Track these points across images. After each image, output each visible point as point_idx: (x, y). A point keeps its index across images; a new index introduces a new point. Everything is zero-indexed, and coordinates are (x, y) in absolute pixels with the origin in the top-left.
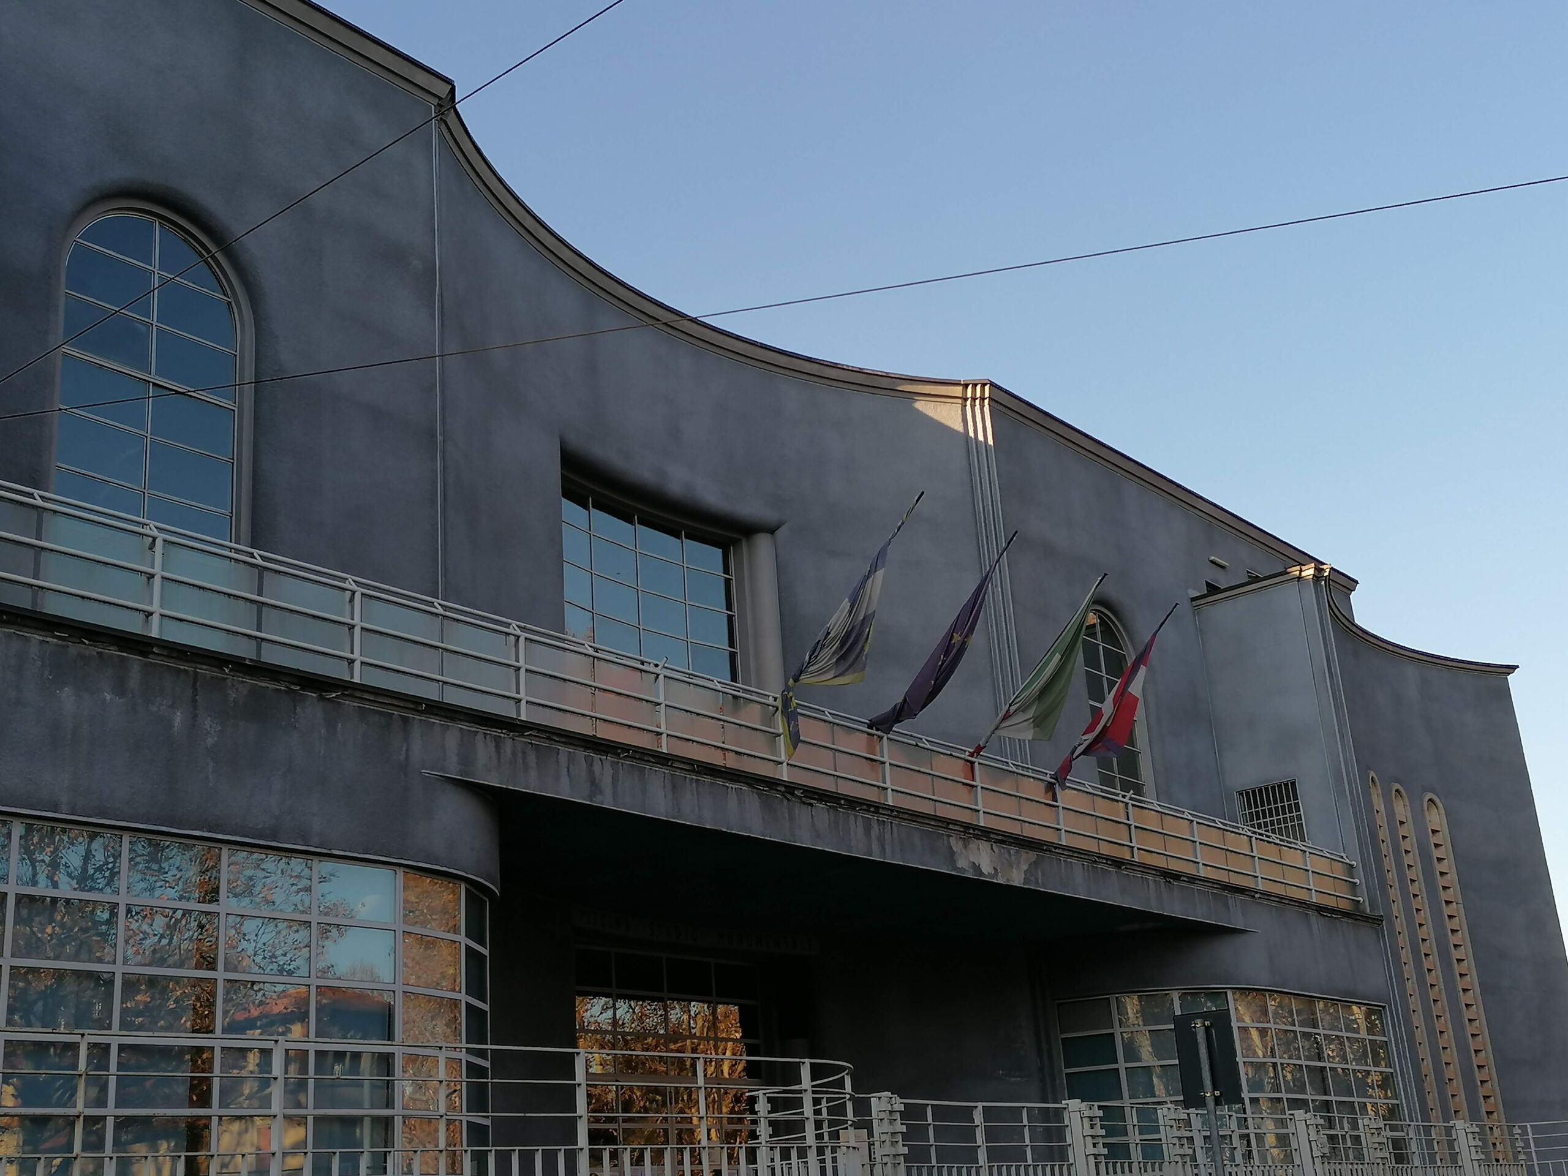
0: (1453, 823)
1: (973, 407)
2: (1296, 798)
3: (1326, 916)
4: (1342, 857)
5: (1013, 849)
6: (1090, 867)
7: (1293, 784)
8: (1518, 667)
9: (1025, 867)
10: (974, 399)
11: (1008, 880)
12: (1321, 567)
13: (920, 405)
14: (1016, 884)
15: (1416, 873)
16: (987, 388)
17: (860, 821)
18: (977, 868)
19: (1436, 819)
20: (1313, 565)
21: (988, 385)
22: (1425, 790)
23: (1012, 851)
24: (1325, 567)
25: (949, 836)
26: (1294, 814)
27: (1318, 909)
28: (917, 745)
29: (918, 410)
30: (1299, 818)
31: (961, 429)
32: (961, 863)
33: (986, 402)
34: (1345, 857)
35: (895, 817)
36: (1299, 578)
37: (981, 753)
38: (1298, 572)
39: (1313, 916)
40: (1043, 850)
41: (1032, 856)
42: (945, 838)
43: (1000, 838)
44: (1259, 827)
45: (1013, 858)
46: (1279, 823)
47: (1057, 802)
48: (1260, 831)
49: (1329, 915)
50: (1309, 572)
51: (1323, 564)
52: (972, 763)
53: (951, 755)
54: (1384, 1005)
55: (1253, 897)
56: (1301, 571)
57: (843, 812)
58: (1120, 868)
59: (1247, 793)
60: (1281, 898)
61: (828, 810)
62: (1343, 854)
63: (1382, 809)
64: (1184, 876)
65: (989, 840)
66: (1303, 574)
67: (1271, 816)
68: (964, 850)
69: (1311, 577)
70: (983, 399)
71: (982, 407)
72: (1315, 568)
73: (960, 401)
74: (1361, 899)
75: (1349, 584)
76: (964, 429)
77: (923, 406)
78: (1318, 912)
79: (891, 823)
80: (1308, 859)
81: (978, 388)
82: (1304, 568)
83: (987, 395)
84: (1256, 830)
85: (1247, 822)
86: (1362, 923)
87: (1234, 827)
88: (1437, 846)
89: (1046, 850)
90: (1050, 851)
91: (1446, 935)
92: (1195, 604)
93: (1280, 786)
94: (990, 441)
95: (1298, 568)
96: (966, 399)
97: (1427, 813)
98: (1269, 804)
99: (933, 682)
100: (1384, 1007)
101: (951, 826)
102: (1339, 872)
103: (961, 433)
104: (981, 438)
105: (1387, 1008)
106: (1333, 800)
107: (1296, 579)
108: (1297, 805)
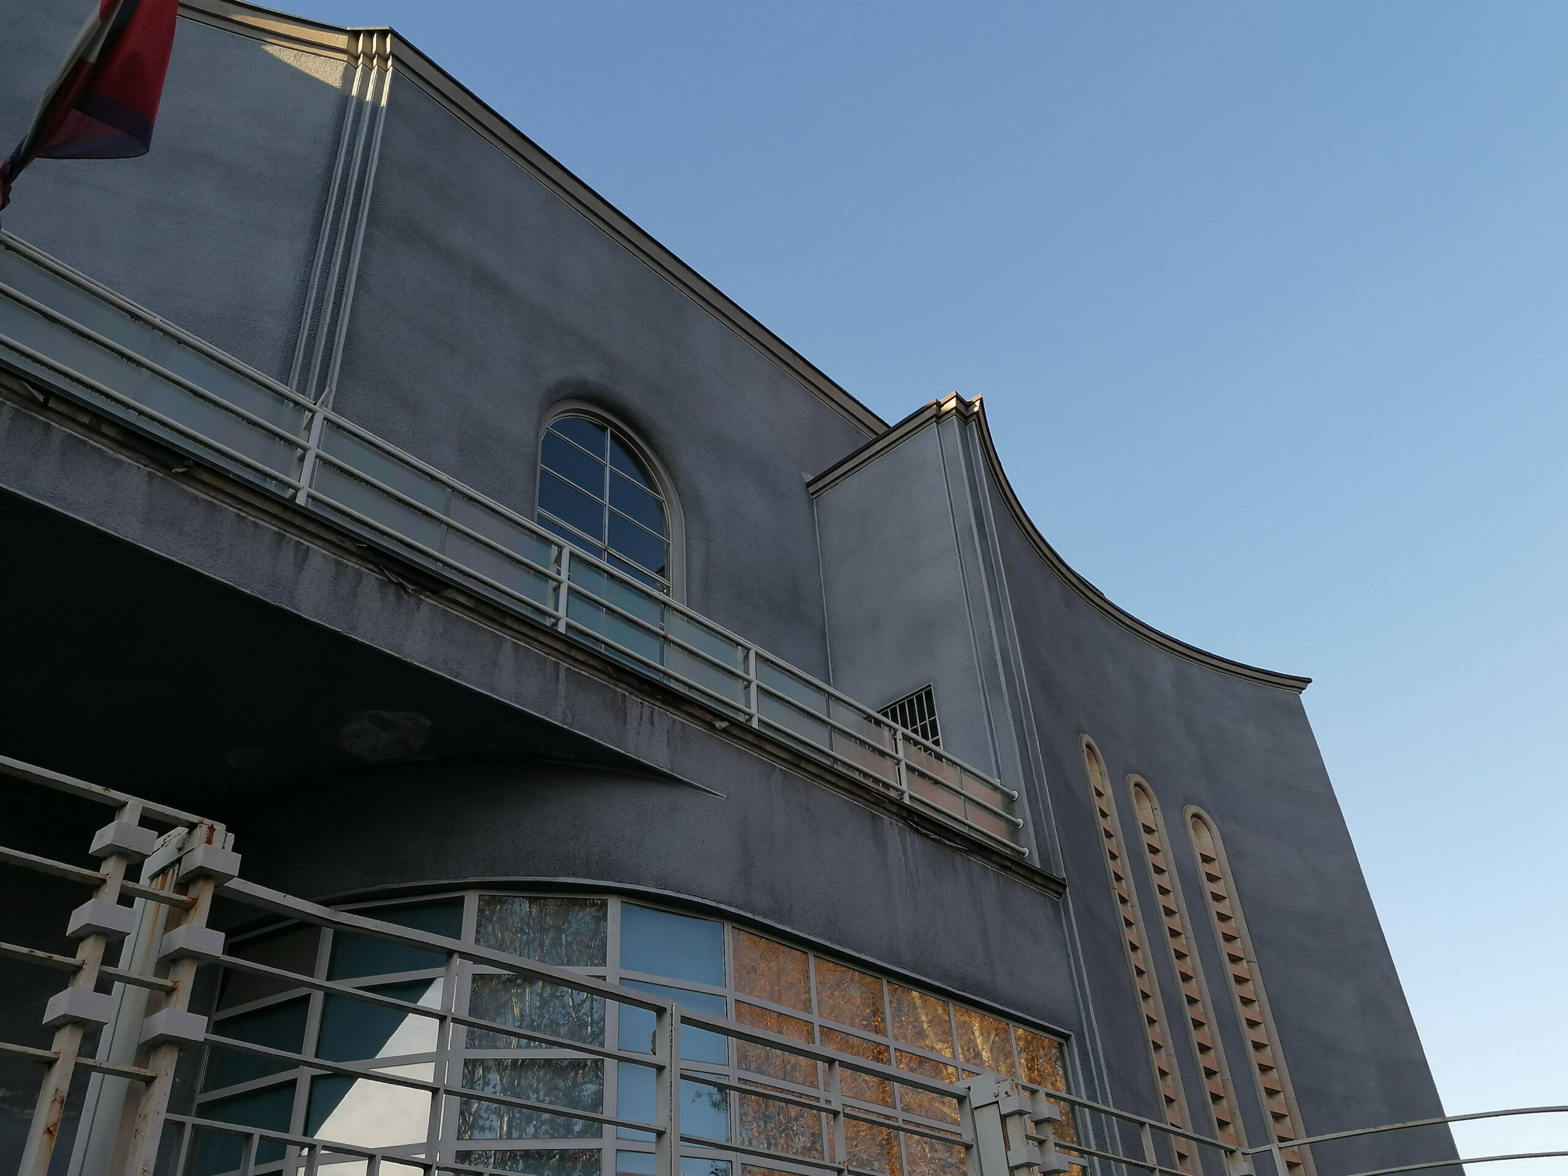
0: (1234, 853)
2: (932, 713)
3: (928, 836)
7: (929, 694)
8: (1309, 681)
10: (368, 57)
13: (276, 51)
15: (1176, 900)
16: (388, 40)
19: (1207, 841)
21: (390, 36)
22: (1188, 801)
27: (905, 814)
31: (338, 84)
33: (390, 63)
34: (998, 784)
36: (939, 416)
38: (935, 407)
49: (935, 837)
50: (950, 404)
55: (711, 725)
56: (940, 405)
62: (997, 781)
63: (1108, 791)
66: (944, 408)
69: (954, 411)
70: (383, 57)
71: (382, 69)
73: (345, 57)
74: (1022, 849)
76: (345, 86)
78: (905, 820)
81: (375, 38)
83: (389, 52)
88: (1211, 877)
91: (1232, 1003)
92: (812, 489)
93: (910, 702)
94: (384, 102)
96: (356, 56)
97: (1191, 831)
100: (1067, 1037)
103: (339, 90)
104: (370, 98)
105: (1073, 1040)
106: (983, 702)
107: (934, 419)
108: (933, 724)
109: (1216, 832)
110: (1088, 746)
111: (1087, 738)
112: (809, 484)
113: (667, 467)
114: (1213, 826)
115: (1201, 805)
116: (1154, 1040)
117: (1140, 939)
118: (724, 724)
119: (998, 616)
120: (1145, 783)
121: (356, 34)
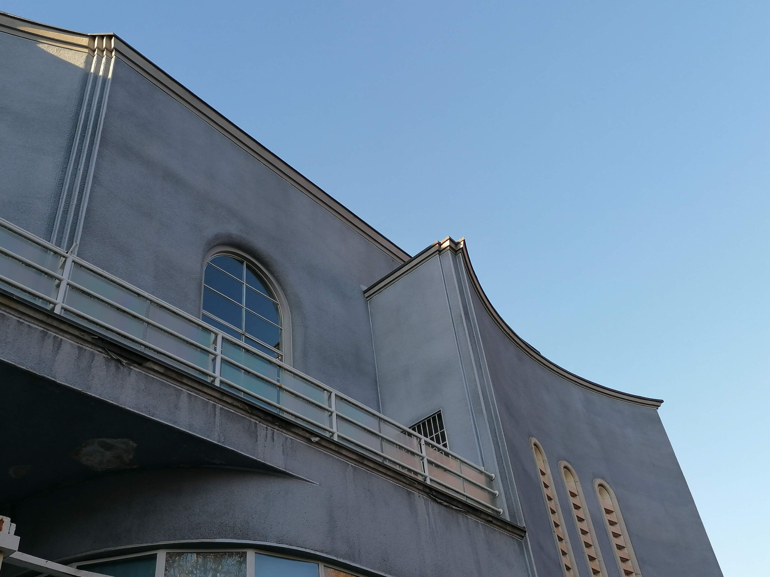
1: (100, 56)
2: (442, 427)
3: (442, 504)
7: (440, 416)
8: (662, 401)
10: (101, 50)
16: (113, 41)
19: (609, 501)
26: (441, 444)
27: (427, 490)
31: (82, 66)
33: (113, 54)
36: (440, 251)
38: (437, 245)
39: (419, 496)
50: (446, 244)
55: (309, 440)
56: (440, 244)
63: (548, 472)
70: (109, 50)
71: (109, 57)
73: (87, 50)
74: (500, 510)
76: (87, 67)
78: (428, 494)
83: (113, 48)
86: (496, 524)
88: (611, 522)
92: (367, 295)
93: (429, 421)
96: (93, 50)
97: (598, 494)
103: (84, 69)
106: (472, 420)
107: (437, 252)
108: (443, 434)
109: (613, 495)
110: (535, 445)
111: (534, 440)
112: (365, 292)
113: (280, 284)
114: (611, 491)
115: (603, 478)
117: (571, 563)
118: (317, 439)
119: (479, 367)
120: (570, 466)
121: (93, 37)
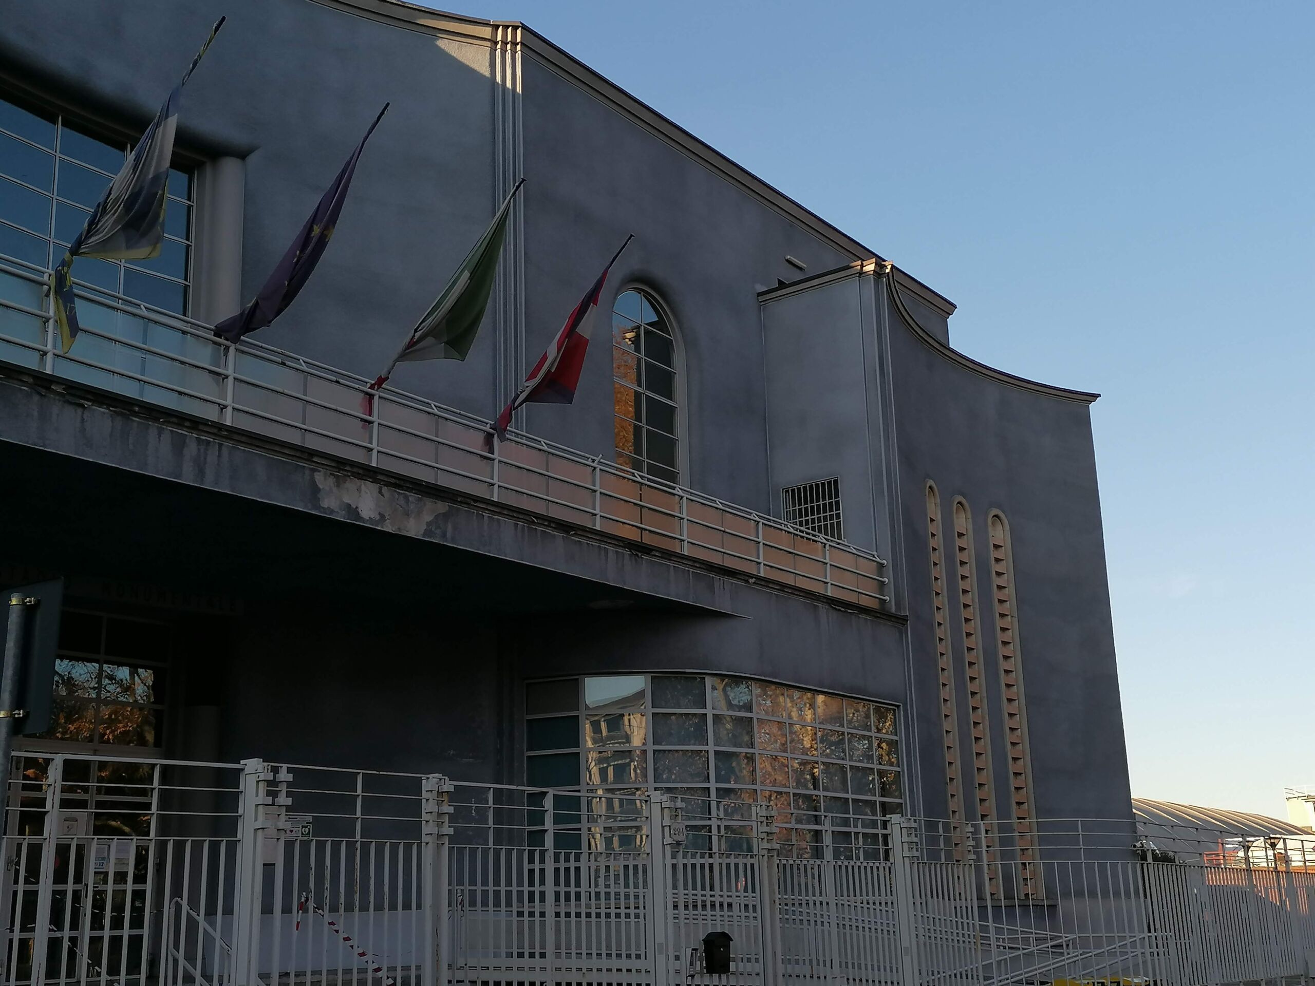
0: (1017, 538)
1: (504, 52)
2: (837, 496)
3: (839, 610)
4: (874, 556)
5: (413, 497)
6: (526, 529)
7: (836, 482)
8: (1099, 395)
9: (428, 518)
10: (505, 43)
11: (399, 529)
12: (883, 263)
13: (444, 44)
14: (412, 534)
15: (971, 584)
16: (519, 32)
17: (166, 437)
18: (353, 512)
19: (1000, 534)
20: (874, 260)
21: (520, 28)
22: (991, 505)
23: (410, 499)
24: (886, 263)
25: (314, 470)
26: (834, 513)
27: (830, 601)
28: (284, 364)
29: (437, 46)
30: (838, 516)
31: (486, 72)
32: (325, 503)
33: (519, 47)
34: (876, 556)
35: (226, 437)
36: (861, 273)
37: (384, 386)
38: (859, 267)
39: (822, 608)
40: (457, 501)
41: (442, 507)
42: (307, 472)
43: (393, 480)
44: (801, 525)
45: (412, 507)
46: (819, 520)
47: (493, 454)
48: (802, 528)
49: (843, 609)
50: (870, 267)
51: (884, 261)
52: (371, 396)
53: (337, 382)
54: (898, 704)
55: (747, 582)
56: (862, 266)
57: (138, 422)
58: (568, 532)
59: (793, 491)
60: (783, 586)
61: (111, 416)
62: (875, 553)
63: (939, 518)
64: (657, 551)
65: (375, 481)
66: (865, 269)
67: (813, 514)
68: (335, 489)
69: (872, 272)
70: (514, 44)
71: (514, 53)
72: (876, 264)
73: (489, 44)
74: (887, 598)
75: (947, 307)
76: (491, 74)
77: (447, 45)
78: (829, 604)
79: (220, 445)
80: (827, 552)
81: (510, 30)
82: (865, 263)
83: (519, 40)
84: (798, 527)
85: (790, 520)
86: (882, 621)
87: (775, 522)
88: (997, 560)
89: (461, 502)
90: (468, 504)
91: (996, 647)
92: (761, 299)
93: (823, 484)
94: (519, 89)
95: (859, 262)
96: (496, 43)
97: (990, 529)
98: (812, 502)
99: (286, 283)
100: (898, 706)
101: (315, 459)
102: (868, 569)
103: (488, 78)
104: (509, 84)
105: (901, 707)
106: (871, 499)
107: (858, 275)
108: (837, 503)
109: (1007, 527)
110: (930, 487)
111: (931, 483)
112: (759, 294)
114: (1006, 522)
115: (999, 507)
116: (944, 682)
117: (944, 619)
119: (887, 438)
120: (964, 501)
121: (496, 27)
